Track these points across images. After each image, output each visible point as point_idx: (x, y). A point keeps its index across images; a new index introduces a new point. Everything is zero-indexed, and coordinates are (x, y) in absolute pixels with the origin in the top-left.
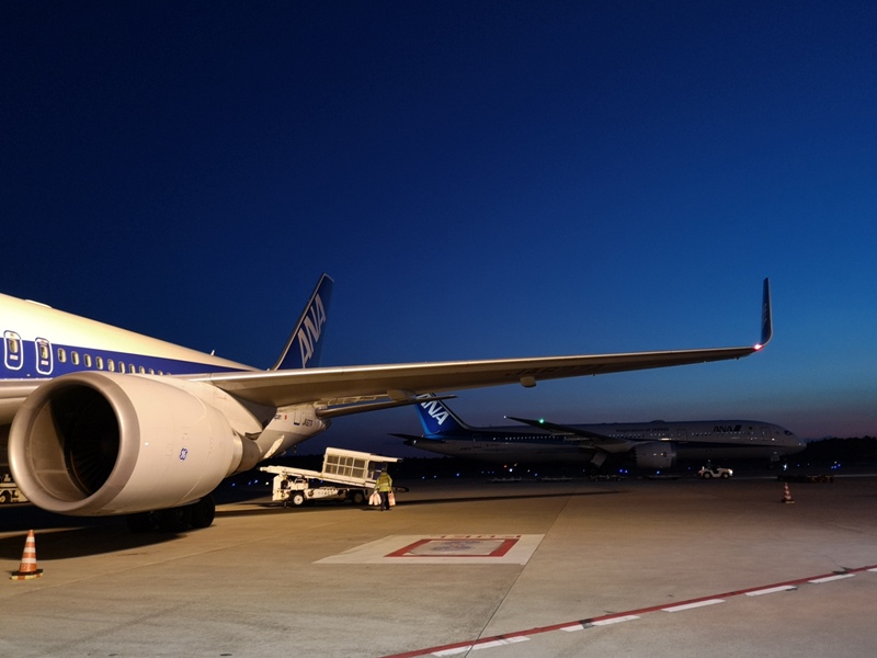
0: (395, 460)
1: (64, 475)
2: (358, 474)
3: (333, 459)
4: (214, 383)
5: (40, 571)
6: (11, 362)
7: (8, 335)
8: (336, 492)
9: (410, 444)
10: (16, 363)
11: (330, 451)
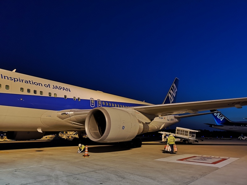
0: (198, 131)
1: (98, 132)
2: (187, 135)
3: (178, 130)
4: (135, 109)
5: (89, 155)
6: (92, 105)
7: (91, 99)
8: (180, 140)
9: (212, 127)
10: (93, 106)
11: (177, 128)
